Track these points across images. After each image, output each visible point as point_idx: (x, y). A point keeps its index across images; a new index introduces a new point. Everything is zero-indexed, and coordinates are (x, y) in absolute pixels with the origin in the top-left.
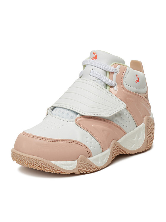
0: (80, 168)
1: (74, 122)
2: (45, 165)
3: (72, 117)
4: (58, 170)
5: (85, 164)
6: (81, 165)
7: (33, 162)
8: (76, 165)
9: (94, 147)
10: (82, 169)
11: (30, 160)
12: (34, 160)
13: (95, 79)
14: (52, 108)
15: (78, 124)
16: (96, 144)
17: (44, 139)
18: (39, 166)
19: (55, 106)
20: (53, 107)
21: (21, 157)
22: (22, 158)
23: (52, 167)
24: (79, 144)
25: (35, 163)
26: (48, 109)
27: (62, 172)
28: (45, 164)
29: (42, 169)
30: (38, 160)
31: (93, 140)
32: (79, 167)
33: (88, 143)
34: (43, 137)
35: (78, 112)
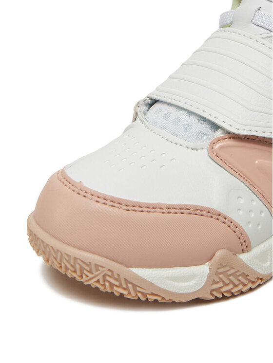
0: (215, 286)
1: (206, 151)
2: (116, 280)
3: (201, 135)
4: (152, 294)
5: (229, 273)
6: (220, 278)
7: (82, 269)
8: (205, 279)
9: (258, 225)
10: (221, 287)
11: (72, 263)
12: (84, 263)
13: (267, 35)
14: (149, 102)
15: (216, 156)
16: (263, 215)
17: (115, 202)
18: (98, 281)
19: (156, 98)
20: (151, 99)
21: (48, 249)
22: (50, 252)
23: (134, 286)
24: (218, 219)
25: (85, 272)
26: (138, 105)
27: (163, 298)
28: (116, 276)
29: (105, 288)
30: (96, 265)
31: (254, 203)
32: (214, 282)
33: (241, 213)
34: (113, 197)
35: (219, 122)
